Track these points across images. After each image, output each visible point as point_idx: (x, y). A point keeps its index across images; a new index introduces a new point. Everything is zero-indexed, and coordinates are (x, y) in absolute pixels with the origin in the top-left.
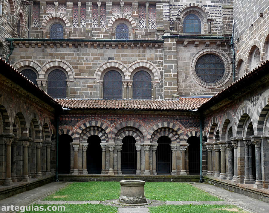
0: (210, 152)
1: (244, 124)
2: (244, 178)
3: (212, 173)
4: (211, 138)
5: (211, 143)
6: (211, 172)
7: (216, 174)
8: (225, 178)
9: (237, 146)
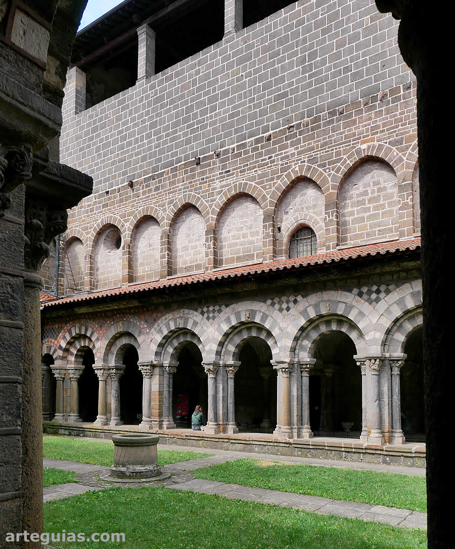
0: (62, 382)
1: (168, 343)
2: (163, 421)
3: (64, 416)
4: (63, 358)
5: (64, 366)
6: (62, 415)
7: (72, 418)
8: (106, 424)
9: (152, 374)
